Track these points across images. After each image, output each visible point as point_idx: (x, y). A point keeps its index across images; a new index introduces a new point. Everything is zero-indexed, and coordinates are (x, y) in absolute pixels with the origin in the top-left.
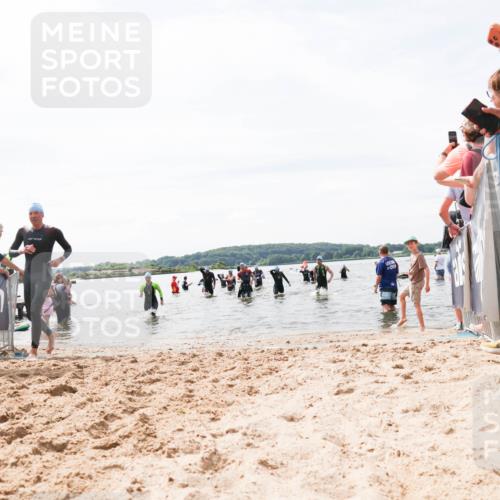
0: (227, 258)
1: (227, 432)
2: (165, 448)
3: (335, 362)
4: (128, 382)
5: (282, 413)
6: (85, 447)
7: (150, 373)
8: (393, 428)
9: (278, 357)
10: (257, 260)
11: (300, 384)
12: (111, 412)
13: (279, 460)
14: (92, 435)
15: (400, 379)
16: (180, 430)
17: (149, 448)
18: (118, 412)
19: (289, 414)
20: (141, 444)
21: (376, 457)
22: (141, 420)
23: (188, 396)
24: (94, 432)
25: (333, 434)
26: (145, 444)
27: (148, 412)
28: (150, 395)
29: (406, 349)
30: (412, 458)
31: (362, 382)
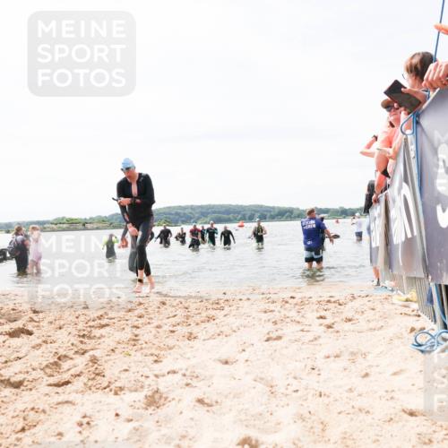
0: (171, 217)
1: (168, 373)
2: (112, 387)
3: (265, 312)
4: (80, 326)
5: (217, 357)
6: (40, 384)
7: (100, 319)
8: (316, 372)
9: (215, 306)
10: (198, 219)
11: (234, 331)
12: (64, 353)
13: (215, 398)
14: (46, 373)
15: (323, 328)
16: (126, 370)
17: (98, 386)
18: (71, 354)
19: (224, 358)
20: (90, 383)
21: (300, 397)
22: (91, 361)
23: (134, 340)
24: (48, 371)
25: (263, 376)
26: (94, 383)
27: (97, 353)
28: (99, 338)
29: (329, 301)
30: (331, 399)
31: (289, 330)
